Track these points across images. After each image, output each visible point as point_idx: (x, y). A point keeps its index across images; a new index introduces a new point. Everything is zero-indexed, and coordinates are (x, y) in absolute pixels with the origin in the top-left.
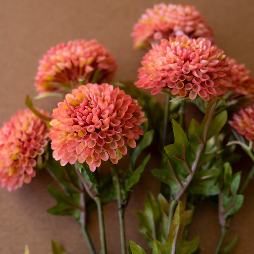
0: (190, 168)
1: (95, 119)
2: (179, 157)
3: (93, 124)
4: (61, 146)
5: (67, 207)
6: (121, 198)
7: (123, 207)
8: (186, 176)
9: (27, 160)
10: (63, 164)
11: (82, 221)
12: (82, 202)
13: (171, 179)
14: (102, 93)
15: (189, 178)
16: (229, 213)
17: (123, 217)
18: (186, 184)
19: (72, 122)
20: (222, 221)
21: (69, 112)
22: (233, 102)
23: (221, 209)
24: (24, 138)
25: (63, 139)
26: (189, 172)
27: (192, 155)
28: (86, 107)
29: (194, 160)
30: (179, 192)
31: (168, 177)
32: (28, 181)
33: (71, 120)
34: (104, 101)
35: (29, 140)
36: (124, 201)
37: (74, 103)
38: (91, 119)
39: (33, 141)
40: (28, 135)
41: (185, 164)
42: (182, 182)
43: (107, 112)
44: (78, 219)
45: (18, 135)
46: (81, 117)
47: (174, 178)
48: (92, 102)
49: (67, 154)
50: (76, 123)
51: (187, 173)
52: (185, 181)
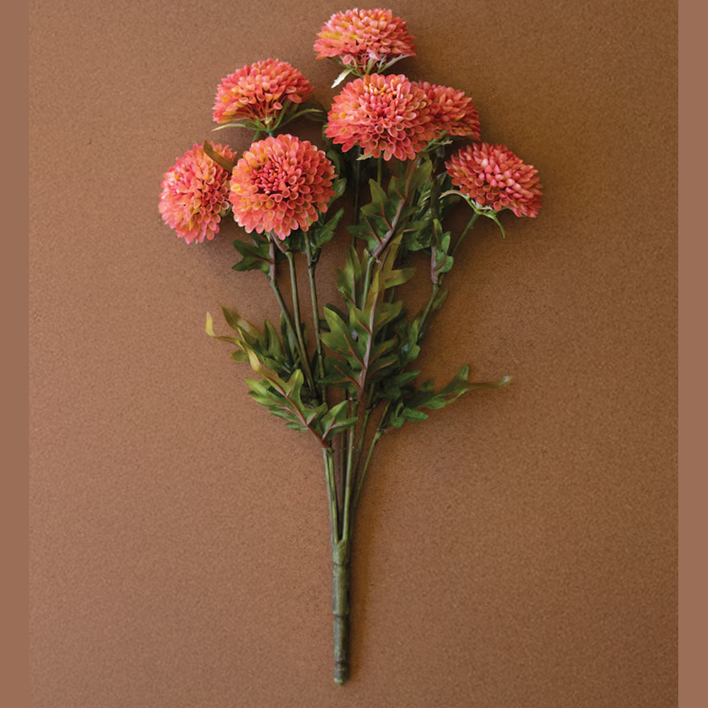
0: (390, 224)
1: (282, 187)
2: (377, 214)
3: (280, 192)
4: (246, 214)
5: (254, 259)
6: (311, 253)
7: (313, 264)
8: (385, 232)
9: (210, 215)
10: (249, 231)
11: (272, 274)
12: (271, 254)
13: (369, 234)
14: (287, 153)
15: (389, 234)
16: (441, 270)
17: (313, 276)
18: (385, 240)
19: (257, 190)
20: (434, 278)
21: (252, 177)
22: (449, 142)
23: (434, 264)
24: (206, 189)
25: (248, 208)
26: (389, 227)
27: (392, 210)
28: (270, 171)
29: (394, 215)
30: (377, 248)
31: (365, 233)
32: (210, 237)
33: (255, 186)
34: (290, 164)
35: (212, 192)
36: (313, 259)
37: (256, 165)
38: (278, 186)
39: (217, 193)
40: (211, 186)
41: (384, 219)
42: (381, 238)
43: (295, 178)
44: (267, 272)
45: (200, 186)
46: (267, 184)
47: (372, 233)
48: (277, 165)
49: (252, 223)
50: (261, 191)
51: (386, 229)
52: (384, 237)
